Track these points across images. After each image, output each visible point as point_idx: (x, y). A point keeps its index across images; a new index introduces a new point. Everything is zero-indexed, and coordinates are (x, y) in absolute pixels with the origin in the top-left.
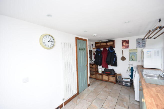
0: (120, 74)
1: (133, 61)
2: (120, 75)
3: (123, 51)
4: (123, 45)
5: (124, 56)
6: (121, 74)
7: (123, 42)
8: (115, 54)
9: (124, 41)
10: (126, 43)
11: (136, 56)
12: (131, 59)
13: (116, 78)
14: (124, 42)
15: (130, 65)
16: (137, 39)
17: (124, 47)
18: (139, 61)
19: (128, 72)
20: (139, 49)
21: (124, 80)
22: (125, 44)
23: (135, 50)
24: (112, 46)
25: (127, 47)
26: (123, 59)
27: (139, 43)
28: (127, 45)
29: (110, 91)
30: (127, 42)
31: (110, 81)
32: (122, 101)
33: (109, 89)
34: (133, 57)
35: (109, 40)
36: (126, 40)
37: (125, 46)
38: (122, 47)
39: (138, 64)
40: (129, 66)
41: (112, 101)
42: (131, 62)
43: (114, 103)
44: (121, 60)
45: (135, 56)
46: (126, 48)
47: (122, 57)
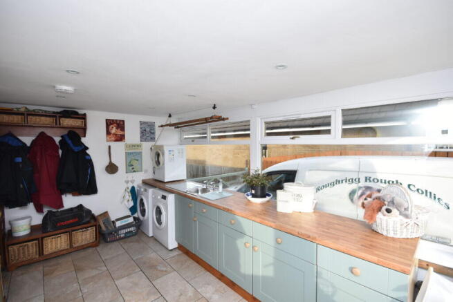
0: (105, 214)
1: (134, 171)
2: (105, 216)
3: (110, 147)
4: (108, 133)
5: (113, 161)
6: (107, 212)
7: (109, 123)
8: (87, 157)
9: (113, 120)
10: (117, 128)
11: (140, 159)
12: (131, 168)
13: (98, 228)
14: (111, 124)
15: (127, 182)
16: (141, 123)
17: (113, 139)
18: (146, 171)
19: (126, 202)
20: (146, 146)
21: (118, 224)
22: (114, 131)
23: (138, 146)
24: (74, 130)
25: (121, 138)
26: (112, 169)
27: (145, 130)
28: (120, 133)
29: (104, 268)
30: (120, 125)
31: (78, 247)
32: (153, 267)
33: (96, 268)
34: (133, 163)
35: (62, 109)
36: (116, 120)
37: (115, 135)
38: (108, 138)
39: (144, 178)
40: (126, 186)
41: (136, 284)
42: (131, 176)
43: (144, 281)
44: (107, 173)
45: (137, 160)
46: (116, 140)
47: (107, 163)
